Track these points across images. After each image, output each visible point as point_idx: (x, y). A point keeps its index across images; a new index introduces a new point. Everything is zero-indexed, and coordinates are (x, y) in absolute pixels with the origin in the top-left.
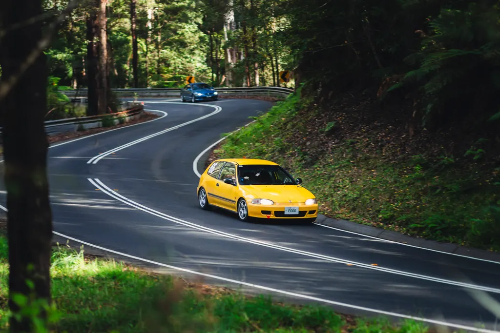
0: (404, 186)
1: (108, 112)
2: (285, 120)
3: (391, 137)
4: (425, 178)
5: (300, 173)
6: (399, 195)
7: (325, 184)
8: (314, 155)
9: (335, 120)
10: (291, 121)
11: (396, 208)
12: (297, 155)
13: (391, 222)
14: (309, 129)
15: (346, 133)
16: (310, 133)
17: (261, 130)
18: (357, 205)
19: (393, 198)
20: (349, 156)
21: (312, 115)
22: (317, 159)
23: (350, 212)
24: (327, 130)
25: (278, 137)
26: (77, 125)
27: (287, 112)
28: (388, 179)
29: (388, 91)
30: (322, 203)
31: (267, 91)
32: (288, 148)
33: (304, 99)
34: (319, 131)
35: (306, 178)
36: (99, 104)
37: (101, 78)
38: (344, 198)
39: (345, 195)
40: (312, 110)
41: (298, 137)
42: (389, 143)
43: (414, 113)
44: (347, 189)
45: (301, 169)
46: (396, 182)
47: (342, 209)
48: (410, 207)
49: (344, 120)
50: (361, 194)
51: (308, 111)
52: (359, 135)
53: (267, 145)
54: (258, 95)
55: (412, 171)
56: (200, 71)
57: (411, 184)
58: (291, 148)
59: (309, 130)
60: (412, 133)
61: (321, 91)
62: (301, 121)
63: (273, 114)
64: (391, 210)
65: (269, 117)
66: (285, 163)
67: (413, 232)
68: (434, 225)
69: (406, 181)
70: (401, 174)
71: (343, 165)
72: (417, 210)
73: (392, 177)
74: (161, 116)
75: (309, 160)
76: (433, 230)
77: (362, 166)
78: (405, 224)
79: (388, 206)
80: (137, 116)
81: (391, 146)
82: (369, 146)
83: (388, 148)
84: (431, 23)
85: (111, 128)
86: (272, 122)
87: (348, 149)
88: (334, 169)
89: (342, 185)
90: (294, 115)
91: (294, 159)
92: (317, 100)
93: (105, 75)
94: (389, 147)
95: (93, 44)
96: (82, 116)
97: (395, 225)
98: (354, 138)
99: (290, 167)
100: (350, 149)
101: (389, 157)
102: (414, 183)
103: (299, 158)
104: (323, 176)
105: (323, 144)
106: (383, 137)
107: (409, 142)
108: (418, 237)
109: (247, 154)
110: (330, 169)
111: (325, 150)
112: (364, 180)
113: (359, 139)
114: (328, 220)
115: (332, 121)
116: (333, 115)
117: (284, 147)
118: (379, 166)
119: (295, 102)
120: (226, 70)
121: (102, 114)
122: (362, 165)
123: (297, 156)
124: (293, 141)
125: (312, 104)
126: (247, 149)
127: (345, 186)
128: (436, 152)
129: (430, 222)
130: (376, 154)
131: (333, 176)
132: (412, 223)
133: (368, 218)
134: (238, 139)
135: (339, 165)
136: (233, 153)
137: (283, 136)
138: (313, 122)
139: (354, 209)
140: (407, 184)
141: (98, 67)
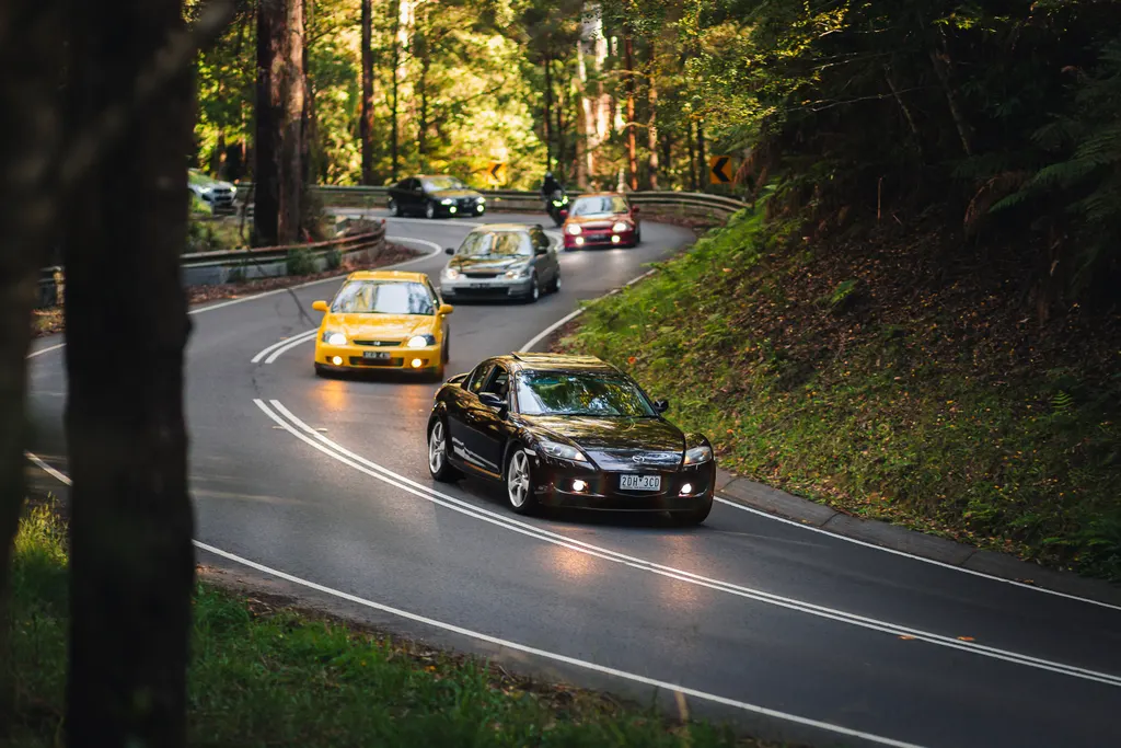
0: (1024, 444)
1: (301, 239)
2: (729, 273)
3: (992, 323)
4: (1078, 423)
5: (771, 402)
6: (1015, 464)
7: (832, 430)
8: (803, 359)
9: (856, 278)
10: (746, 274)
11: (1006, 497)
12: (762, 358)
13: (994, 531)
14: (791, 296)
15: (884, 310)
16: (795, 305)
17: (673, 296)
18: (910, 484)
19: (998, 470)
20: (889, 365)
21: (797, 262)
22: (812, 369)
23: (893, 503)
24: (836, 299)
25: (714, 313)
26: (229, 269)
27: (734, 254)
28: (986, 425)
29: (993, 209)
30: (825, 476)
31: (679, 202)
32: (738, 341)
33: (776, 223)
34: (814, 303)
35: (786, 414)
36: (280, 221)
37: (288, 158)
38: (878, 468)
39: (881, 461)
40: (797, 250)
41: (762, 315)
42: (987, 336)
43: (1054, 265)
44: (886, 445)
45: (771, 393)
46: (1005, 432)
47: (874, 494)
48: (1042, 493)
49: (879, 276)
50: (919, 460)
51: (786, 253)
52: (913, 315)
53: (688, 331)
54: (657, 211)
55: (1045, 406)
56: (520, 151)
57: (1044, 438)
58: (748, 341)
59: (791, 299)
60: (1044, 311)
61: (819, 207)
62: (770, 276)
63: (700, 257)
64: (995, 500)
65: (690, 264)
66: (732, 377)
67: (1049, 557)
68: (1103, 542)
69: (1030, 432)
70: (1018, 413)
71: (875, 387)
72: (1059, 502)
73: (995, 420)
74: (426, 254)
75: (792, 371)
76: (1100, 553)
77: (922, 390)
78: (1029, 535)
79: (989, 491)
80: (371, 252)
81: (993, 345)
82: (940, 343)
83: (986, 349)
84: (1103, 50)
85: (309, 277)
86: (700, 276)
87: (886, 347)
88: (854, 396)
89: (874, 435)
90: (752, 260)
91: (755, 367)
92: (808, 228)
93: (297, 151)
94: (987, 345)
95: (272, 77)
96: (238, 248)
97: (1004, 537)
98: (902, 322)
99: (745, 387)
100: (892, 349)
101: (989, 370)
102: (1049, 436)
103: (767, 366)
104: (826, 412)
105: (826, 333)
106: (972, 320)
107: (1038, 336)
108: (1061, 569)
109: (638, 351)
110: (843, 393)
111: (829, 347)
112: (928, 426)
113: (913, 325)
114: (839, 518)
115: (849, 279)
116: (850, 263)
117: (731, 337)
118: (965, 393)
119: (755, 230)
120: (580, 149)
121: (288, 244)
122: (923, 387)
123: (764, 360)
124: (752, 324)
125: (796, 236)
126: (639, 339)
127: (881, 438)
128: (1106, 362)
129: (1092, 532)
130: (957, 361)
131: (851, 413)
132: (1047, 533)
133: (939, 520)
134: (617, 316)
135: (866, 386)
136: (606, 349)
137: (727, 310)
138: (801, 279)
139: (902, 496)
140: (1032, 439)
141: (282, 132)
